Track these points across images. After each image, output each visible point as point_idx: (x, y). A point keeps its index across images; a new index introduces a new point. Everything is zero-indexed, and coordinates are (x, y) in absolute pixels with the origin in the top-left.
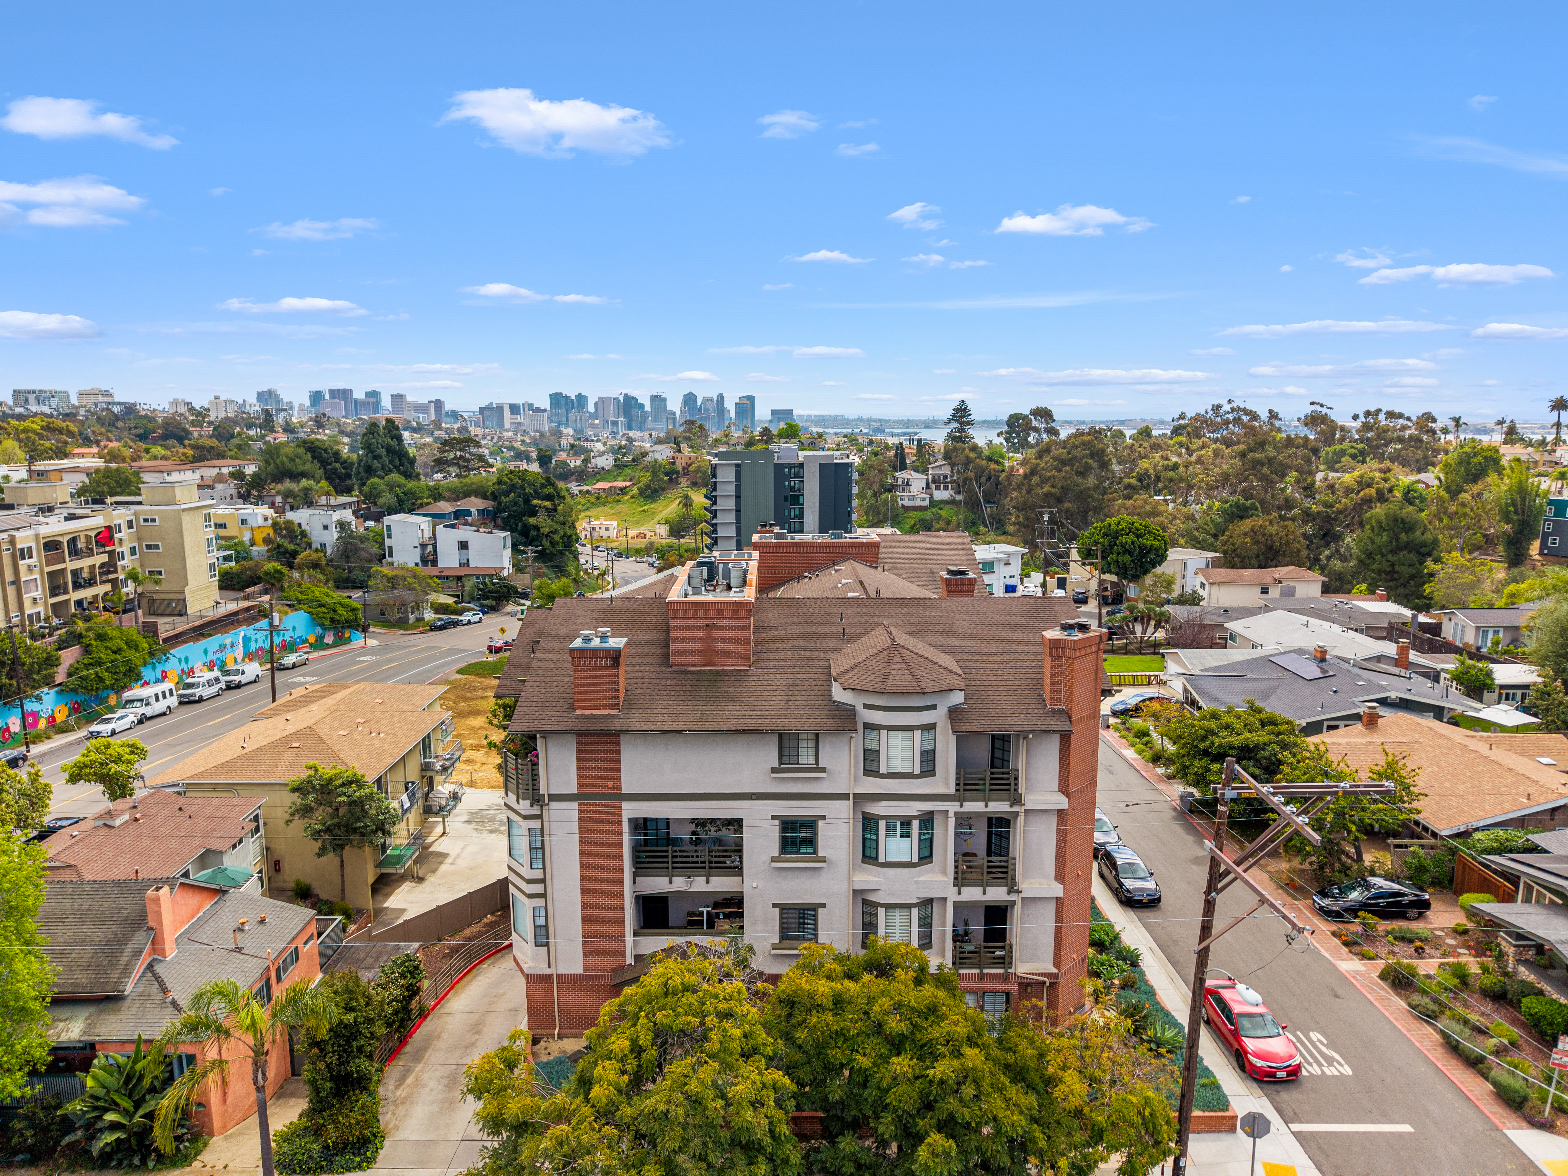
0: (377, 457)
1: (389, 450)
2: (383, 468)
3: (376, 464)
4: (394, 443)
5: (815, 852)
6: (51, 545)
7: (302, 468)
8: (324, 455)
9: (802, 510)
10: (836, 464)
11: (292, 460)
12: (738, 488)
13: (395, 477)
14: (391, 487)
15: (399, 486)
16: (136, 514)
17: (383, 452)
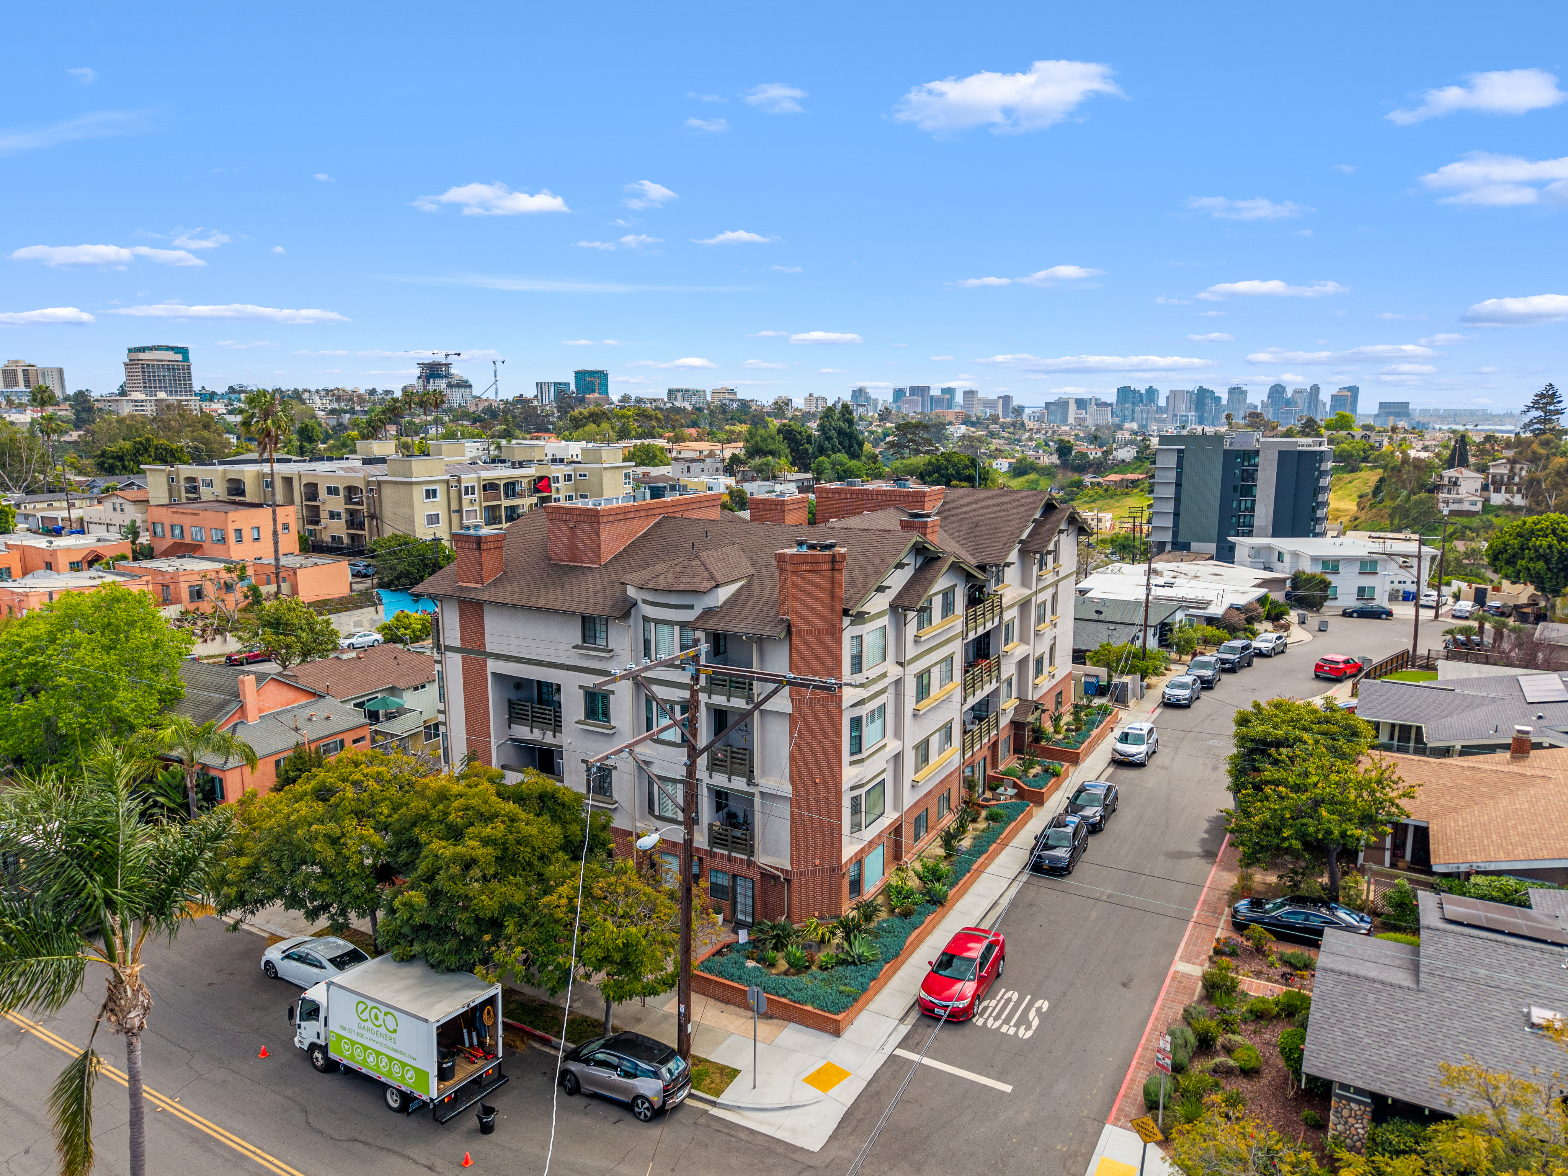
0: (829, 439)
1: (840, 432)
2: (833, 449)
3: (827, 445)
4: (845, 426)
5: (609, 722)
6: (490, 487)
7: (771, 447)
8: (799, 437)
9: (1253, 503)
10: (1300, 452)
11: (765, 440)
12: (1179, 476)
13: (842, 457)
14: (834, 465)
15: (841, 465)
16: (575, 470)
17: (834, 434)
